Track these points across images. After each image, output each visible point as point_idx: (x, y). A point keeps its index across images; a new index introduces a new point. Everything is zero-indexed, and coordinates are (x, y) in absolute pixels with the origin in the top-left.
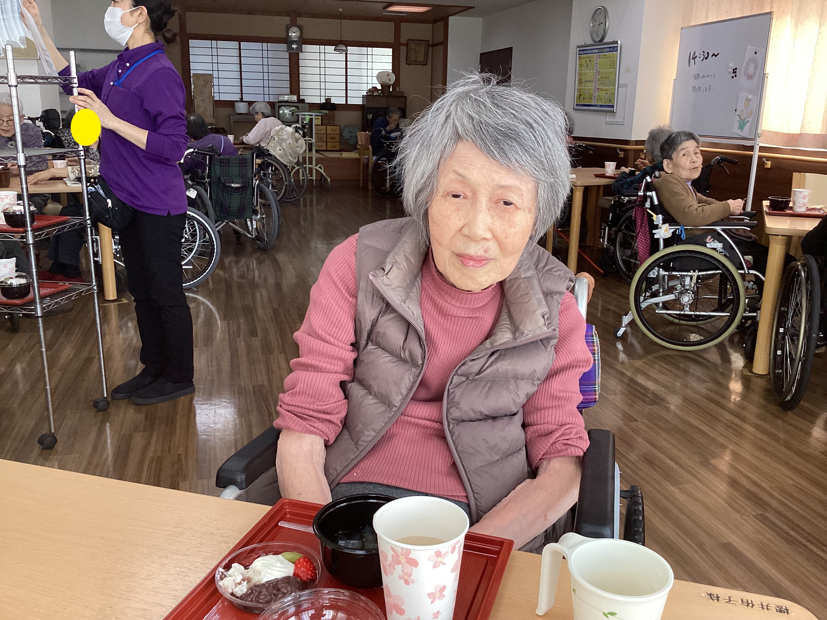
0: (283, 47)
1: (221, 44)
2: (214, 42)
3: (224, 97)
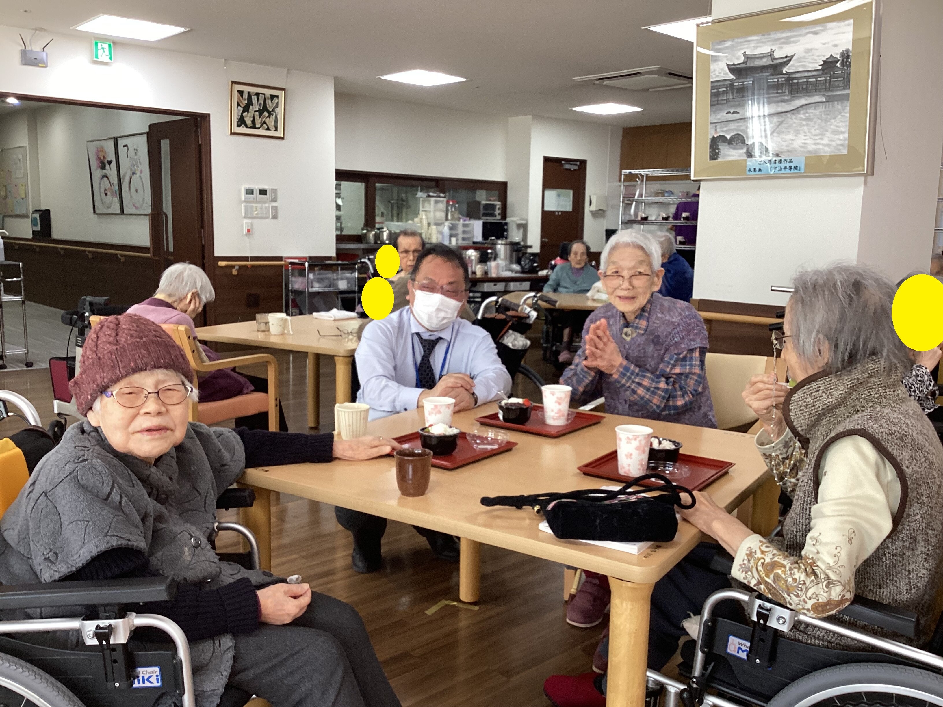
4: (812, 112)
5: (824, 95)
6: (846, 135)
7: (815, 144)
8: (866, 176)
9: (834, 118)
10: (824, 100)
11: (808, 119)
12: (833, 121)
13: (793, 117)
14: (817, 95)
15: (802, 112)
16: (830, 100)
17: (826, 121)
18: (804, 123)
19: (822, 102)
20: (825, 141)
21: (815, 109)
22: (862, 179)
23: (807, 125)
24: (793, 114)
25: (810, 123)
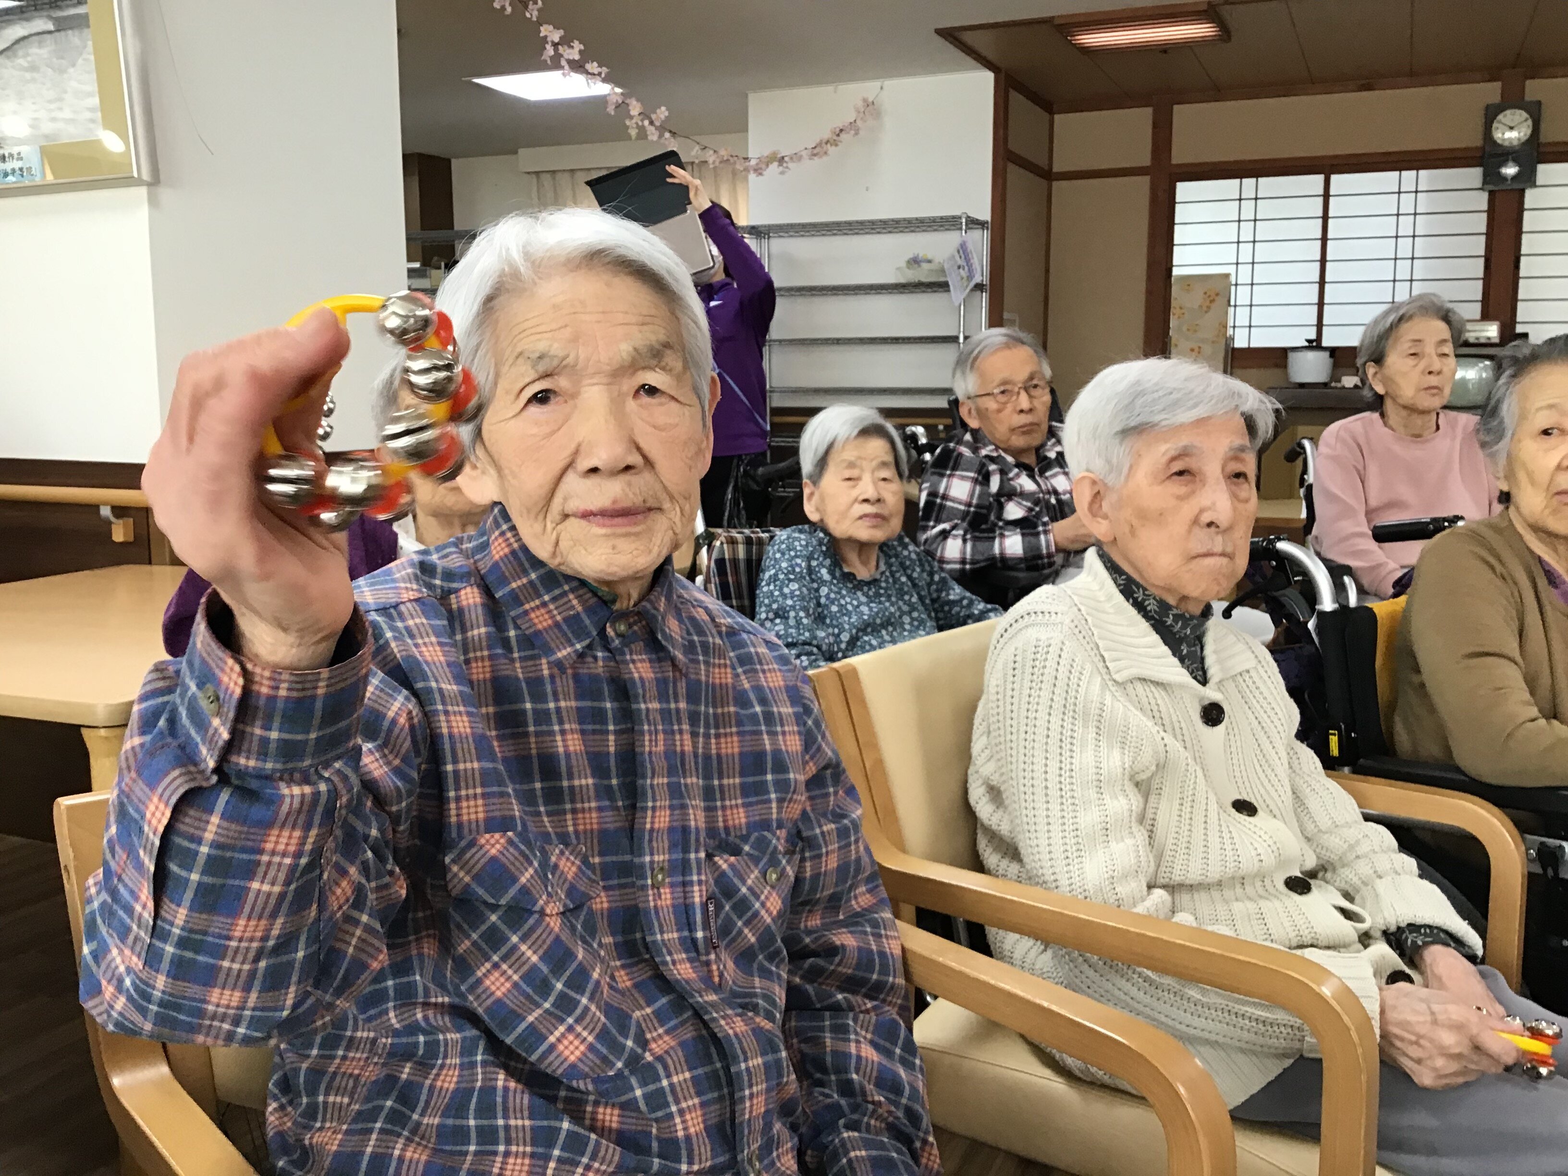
0: (1473, 175)
1: (1269, 184)
2: (1249, 182)
3: (1261, 340)
4: (39, 52)
5: (50, 18)
6: (95, 101)
7: (54, 120)
8: (149, 185)
9: (74, 65)
10: (50, 26)
11: (33, 68)
12: (71, 70)
13: (8, 63)
14: (40, 17)
15: (20, 53)
16: (62, 26)
17: (62, 71)
18: (28, 75)
19: (50, 32)
20: (67, 114)
21: (40, 47)
22: (143, 191)
23: (33, 80)
24: (8, 58)
25: (35, 75)
